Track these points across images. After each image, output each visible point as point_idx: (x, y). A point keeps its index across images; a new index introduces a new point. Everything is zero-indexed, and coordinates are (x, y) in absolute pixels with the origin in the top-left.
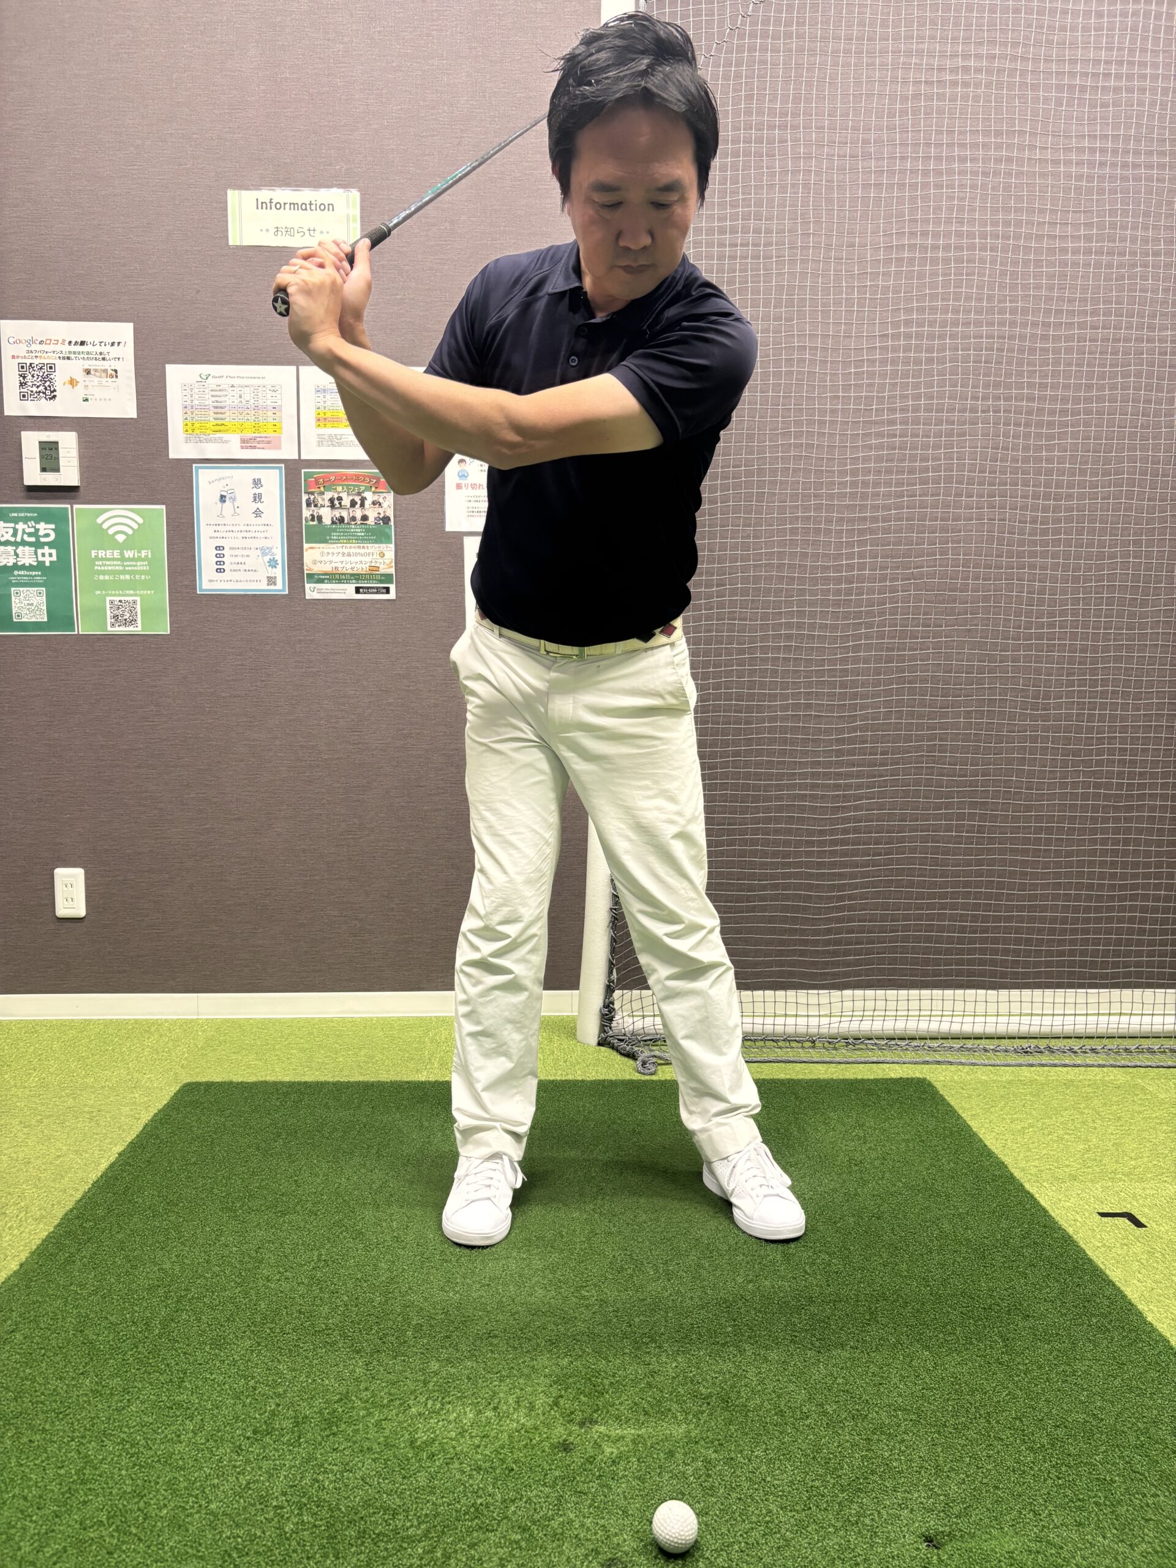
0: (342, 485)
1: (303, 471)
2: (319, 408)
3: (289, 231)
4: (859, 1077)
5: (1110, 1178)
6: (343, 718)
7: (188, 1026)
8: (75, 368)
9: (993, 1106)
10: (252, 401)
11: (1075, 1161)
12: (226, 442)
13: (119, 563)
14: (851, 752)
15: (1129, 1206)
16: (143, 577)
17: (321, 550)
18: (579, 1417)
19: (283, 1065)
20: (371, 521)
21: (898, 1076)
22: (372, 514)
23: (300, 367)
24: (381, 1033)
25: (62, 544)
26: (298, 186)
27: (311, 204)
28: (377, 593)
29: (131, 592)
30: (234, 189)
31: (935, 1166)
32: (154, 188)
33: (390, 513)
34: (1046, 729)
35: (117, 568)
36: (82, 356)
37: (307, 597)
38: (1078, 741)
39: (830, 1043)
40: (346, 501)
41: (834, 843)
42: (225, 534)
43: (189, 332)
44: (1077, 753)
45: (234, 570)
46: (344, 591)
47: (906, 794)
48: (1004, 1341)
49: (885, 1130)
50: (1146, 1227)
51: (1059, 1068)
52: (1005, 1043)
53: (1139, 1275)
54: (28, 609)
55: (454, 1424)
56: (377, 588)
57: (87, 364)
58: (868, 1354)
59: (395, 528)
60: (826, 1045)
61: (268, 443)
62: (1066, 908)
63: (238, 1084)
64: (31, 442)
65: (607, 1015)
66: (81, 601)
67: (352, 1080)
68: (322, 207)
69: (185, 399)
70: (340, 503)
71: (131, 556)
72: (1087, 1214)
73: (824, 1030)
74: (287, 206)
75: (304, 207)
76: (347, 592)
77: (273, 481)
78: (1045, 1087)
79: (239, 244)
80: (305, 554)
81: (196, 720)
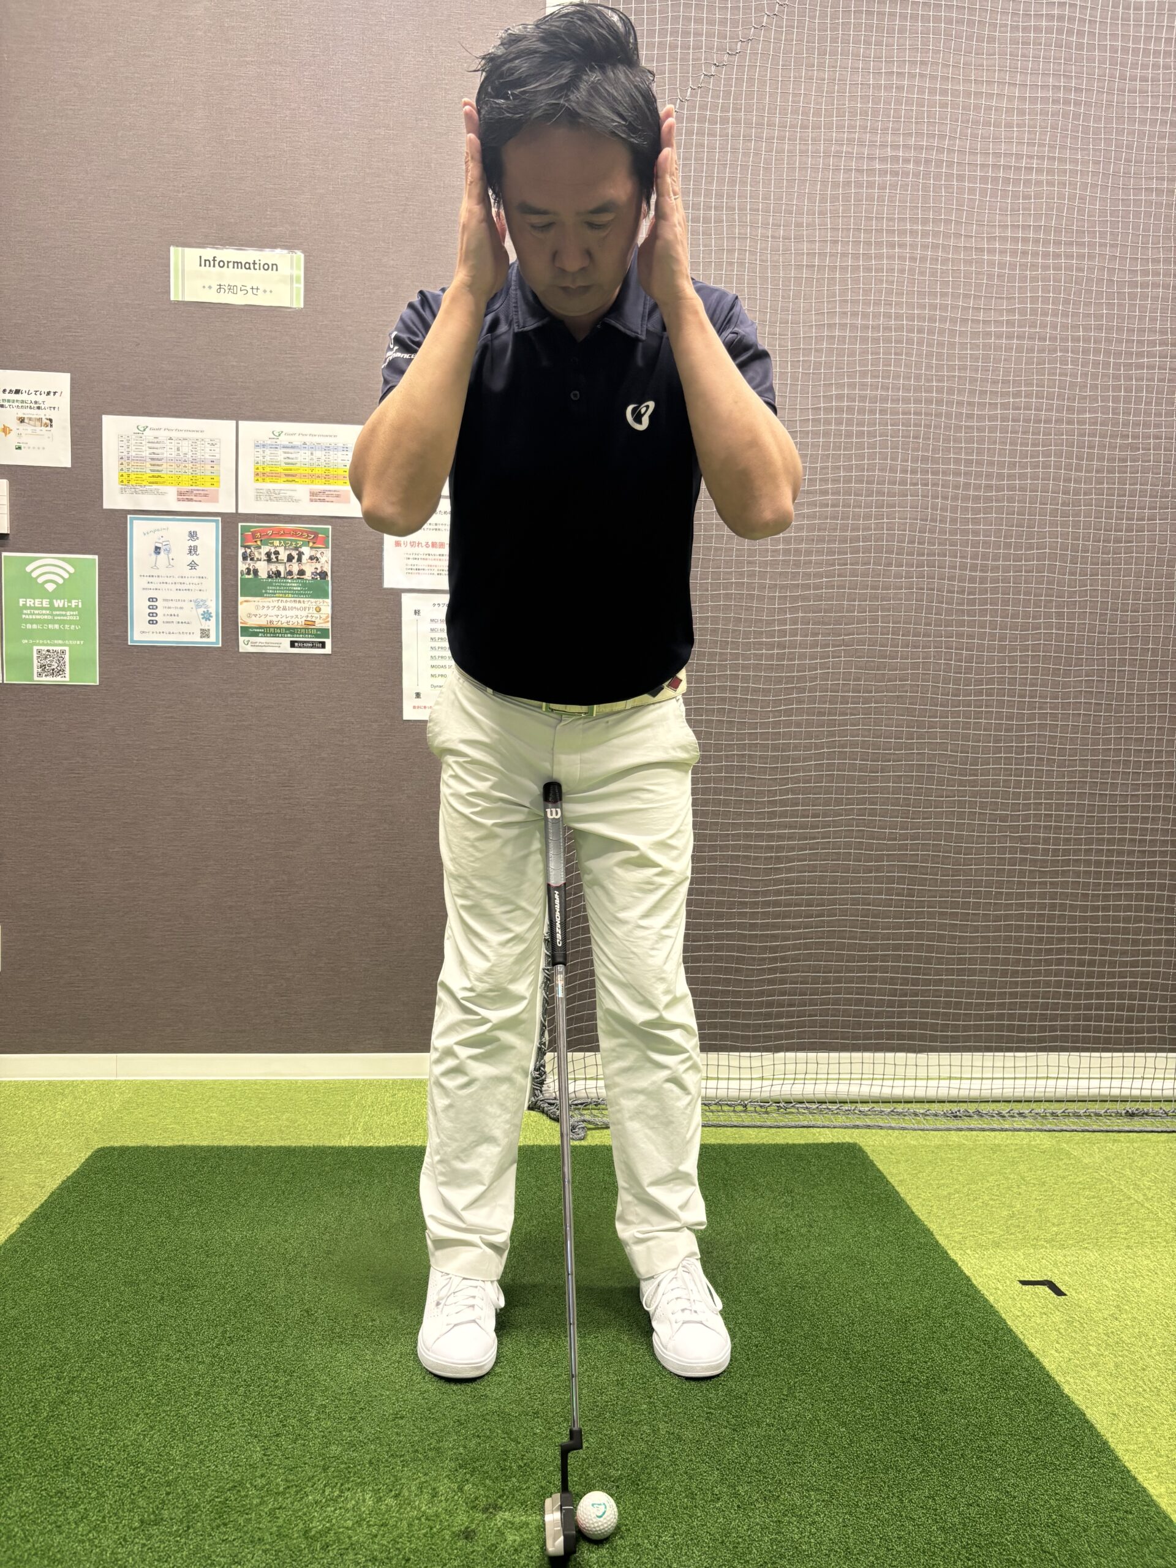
0: (280, 540)
1: (240, 524)
2: (257, 463)
3: (231, 289)
4: (790, 1142)
5: (1032, 1245)
6: (274, 772)
7: (105, 1088)
8: (9, 417)
9: (920, 1172)
10: (189, 456)
11: (999, 1228)
12: (163, 494)
13: (48, 612)
14: (784, 814)
15: (1049, 1274)
16: (73, 626)
17: (256, 603)
18: (482, 1504)
19: (202, 1130)
20: (308, 576)
21: (829, 1141)
22: (309, 569)
23: (240, 422)
24: (306, 1096)
26: (242, 245)
27: (254, 263)
28: (312, 647)
29: (60, 642)
30: (177, 246)
31: (861, 1234)
32: (96, 243)
33: (328, 568)
34: (974, 794)
35: (46, 617)
36: (17, 404)
37: (241, 650)
38: (1005, 806)
39: (761, 1107)
40: (283, 556)
41: (767, 904)
42: (159, 586)
43: (127, 384)
44: (1003, 819)
45: (167, 622)
46: (279, 645)
47: (838, 856)
48: (920, 1416)
49: (813, 1197)
50: (1065, 1295)
51: (987, 1133)
52: (936, 1107)
53: (1057, 1345)
55: (351, 1512)
56: (313, 642)
57: (21, 413)
58: (784, 1431)
59: (332, 583)
60: (758, 1109)
61: (205, 496)
62: (994, 972)
63: (154, 1148)
65: (537, 1078)
66: (7, 650)
67: (273, 1145)
68: (266, 267)
69: (122, 450)
70: (277, 558)
71: (61, 606)
72: (1008, 1282)
73: (756, 1094)
74: (231, 265)
75: (247, 266)
76: (282, 645)
77: (209, 535)
78: (973, 1152)
79: (180, 299)
80: (240, 607)
81: (123, 772)
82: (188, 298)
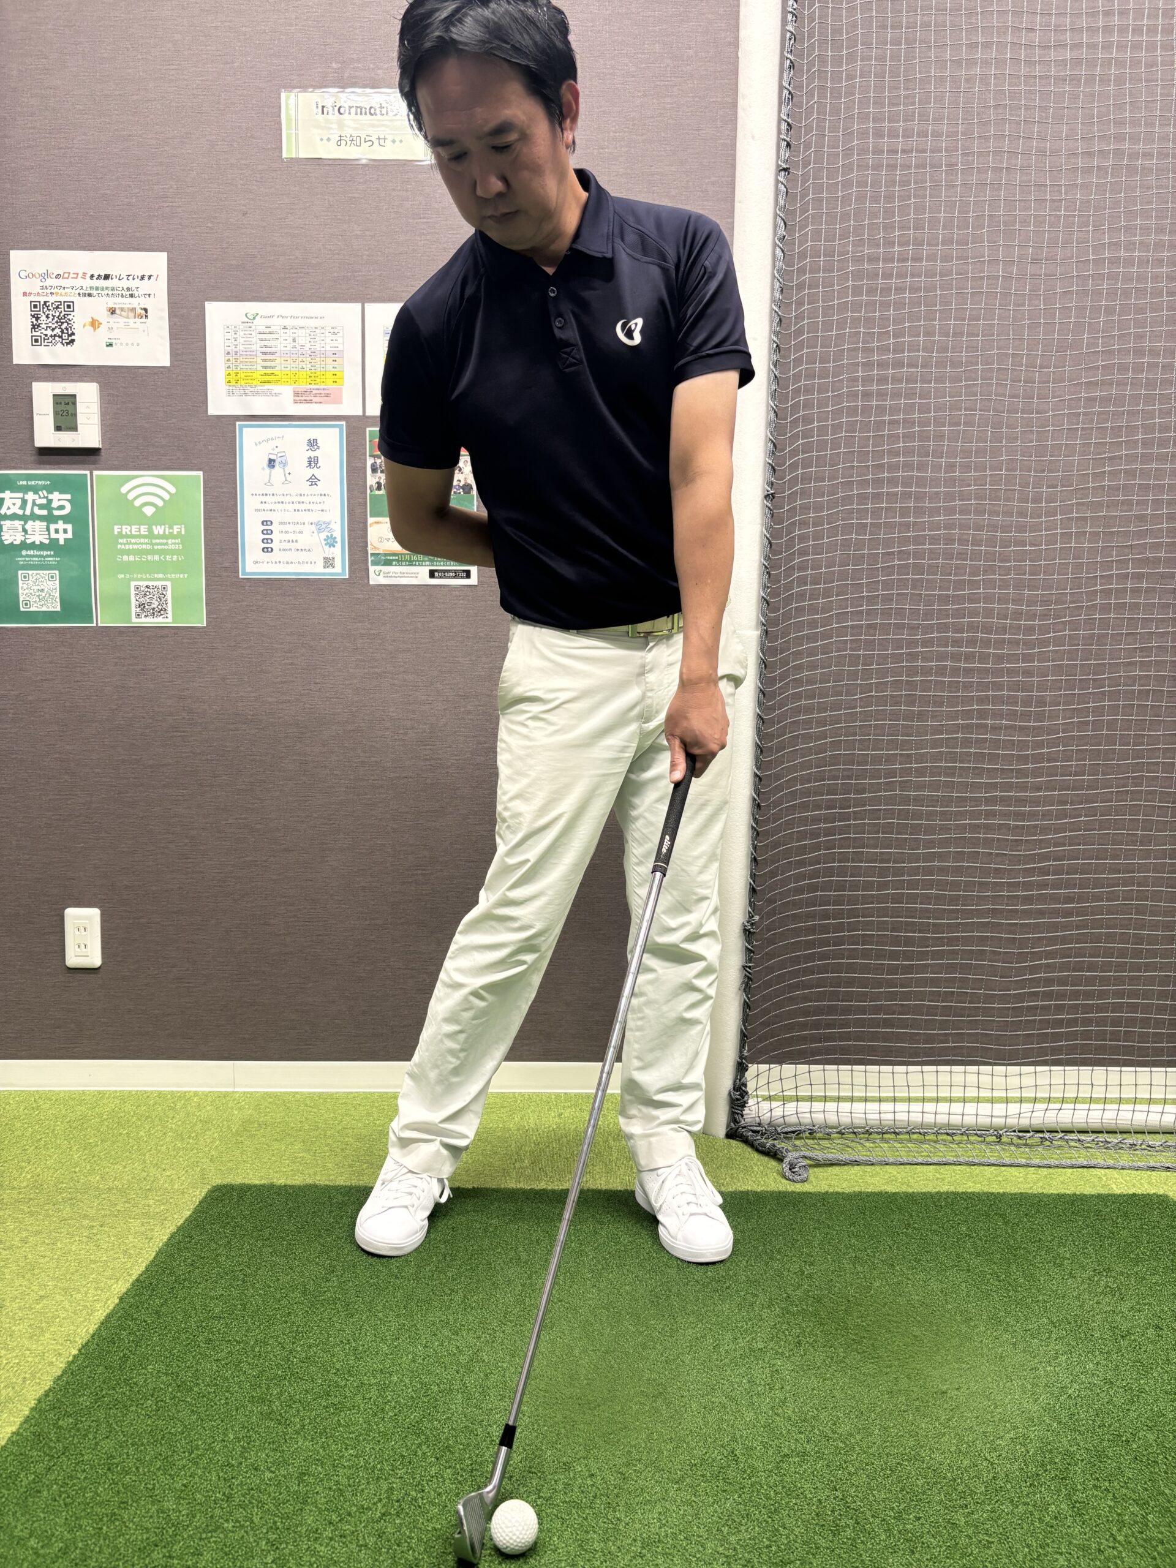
1: (368, 429)
3: (354, 141)
6: (413, 728)
7: (221, 1102)
8: (96, 307)
10: (308, 346)
12: (276, 395)
13: (146, 541)
16: (175, 557)
23: (366, 305)
25: (79, 518)
27: (381, 107)
28: (455, 577)
29: (161, 576)
30: (289, 90)
32: (195, 92)
35: (144, 546)
37: (372, 582)
42: (273, 507)
43: (234, 262)
45: (284, 550)
46: (416, 574)
54: (38, 596)
56: (455, 571)
57: (112, 302)
60: (1017, 1140)
61: (327, 396)
64: (43, 394)
65: (738, 1100)
66: (101, 586)
68: (395, 111)
69: (228, 343)
71: (161, 533)
73: (1012, 1121)
74: (353, 110)
75: (373, 112)
77: (332, 442)
79: (294, 156)
80: (369, 529)
81: (237, 730)
82: (303, 155)
